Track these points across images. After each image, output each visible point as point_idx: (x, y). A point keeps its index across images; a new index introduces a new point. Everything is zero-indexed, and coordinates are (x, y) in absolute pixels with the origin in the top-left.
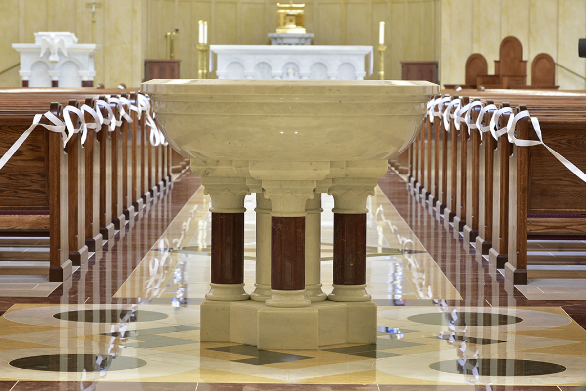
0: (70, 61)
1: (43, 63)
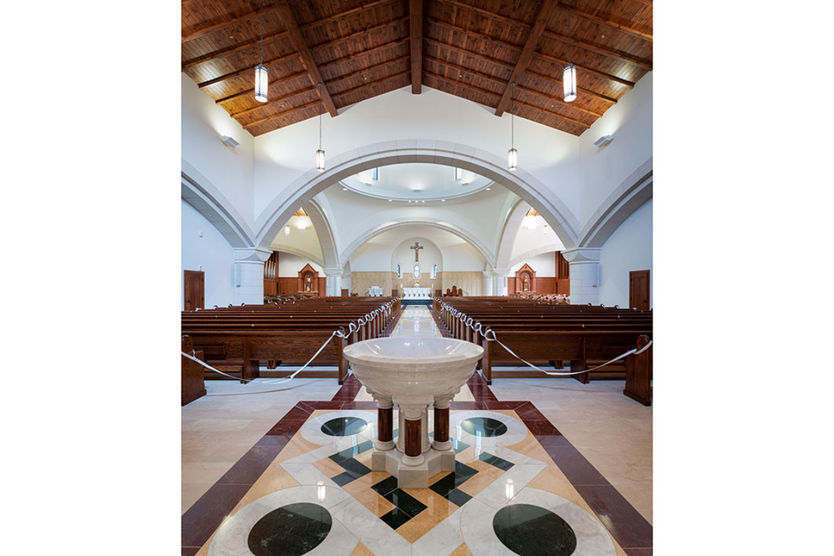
0: (378, 291)
1: (373, 292)
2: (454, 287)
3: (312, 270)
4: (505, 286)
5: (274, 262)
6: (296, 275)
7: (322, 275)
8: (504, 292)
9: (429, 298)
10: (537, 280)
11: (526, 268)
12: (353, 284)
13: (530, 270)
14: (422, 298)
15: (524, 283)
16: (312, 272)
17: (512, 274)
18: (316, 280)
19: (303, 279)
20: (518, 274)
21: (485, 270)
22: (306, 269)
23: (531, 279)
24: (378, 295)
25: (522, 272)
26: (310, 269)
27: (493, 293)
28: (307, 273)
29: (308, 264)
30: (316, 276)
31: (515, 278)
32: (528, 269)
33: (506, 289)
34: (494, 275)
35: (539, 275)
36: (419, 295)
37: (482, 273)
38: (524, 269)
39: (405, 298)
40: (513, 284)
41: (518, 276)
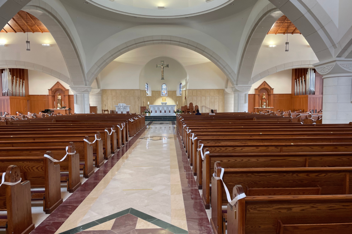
0: (127, 108)
1: (122, 108)
2: (191, 104)
3: (62, 88)
4: (245, 103)
5: (23, 80)
6: (46, 92)
7: (71, 93)
8: (245, 109)
9: (175, 115)
10: (274, 97)
11: (264, 85)
12: (102, 101)
13: (268, 87)
14: (168, 114)
15: (262, 99)
16: (62, 90)
17: (252, 91)
18: (67, 97)
19: (54, 97)
20: (258, 91)
21: (226, 88)
22: (56, 87)
23: (269, 95)
24: (125, 112)
25: (261, 89)
26: (60, 87)
27: (234, 110)
28: (57, 90)
29: (58, 82)
30: (66, 94)
31: (255, 95)
32: (266, 87)
33: (247, 105)
34: (235, 91)
35: (275, 92)
36: (165, 112)
37: (223, 90)
38: (263, 87)
39: (152, 115)
40: (252, 100)
41: (257, 93)
